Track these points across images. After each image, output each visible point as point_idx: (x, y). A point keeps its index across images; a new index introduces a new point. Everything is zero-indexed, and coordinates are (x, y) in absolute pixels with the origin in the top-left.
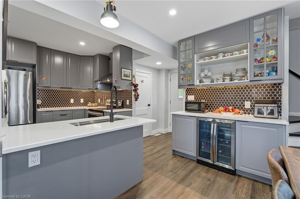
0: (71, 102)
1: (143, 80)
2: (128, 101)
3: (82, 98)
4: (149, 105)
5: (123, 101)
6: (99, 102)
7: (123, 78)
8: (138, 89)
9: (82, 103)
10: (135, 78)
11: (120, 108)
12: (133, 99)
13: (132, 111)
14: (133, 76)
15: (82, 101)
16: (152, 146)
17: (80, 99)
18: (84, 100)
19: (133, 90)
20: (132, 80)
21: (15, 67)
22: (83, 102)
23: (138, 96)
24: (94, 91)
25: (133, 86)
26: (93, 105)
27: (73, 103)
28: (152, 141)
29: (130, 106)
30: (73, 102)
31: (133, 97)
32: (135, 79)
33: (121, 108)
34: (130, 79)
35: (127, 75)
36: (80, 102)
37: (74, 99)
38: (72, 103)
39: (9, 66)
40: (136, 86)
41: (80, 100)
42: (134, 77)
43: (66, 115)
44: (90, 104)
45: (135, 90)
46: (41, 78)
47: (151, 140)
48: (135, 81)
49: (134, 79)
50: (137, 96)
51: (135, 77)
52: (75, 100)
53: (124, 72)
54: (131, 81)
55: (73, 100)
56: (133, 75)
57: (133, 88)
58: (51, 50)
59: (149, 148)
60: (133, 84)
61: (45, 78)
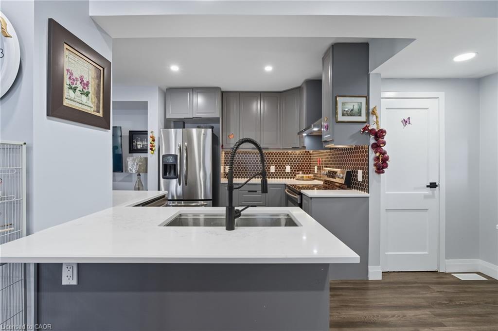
0: (271, 171)
1: (409, 118)
2: (360, 172)
3: (288, 164)
4: (433, 185)
5: (348, 173)
6: (316, 172)
7: (340, 118)
8: (384, 143)
9: (288, 173)
10: (378, 115)
11: (341, 187)
12: (372, 168)
13: (368, 197)
14: (371, 111)
15: (288, 169)
16: (427, 311)
17: (284, 166)
18: (291, 168)
19: (370, 147)
20: (368, 121)
21: (202, 125)
22: (289, 171)
23: (385, 160)
24: (310, 151)
25: (372, 137)
26: (305, 177)
27: (274, 173)
28: (437, 295)
29: (364, 186)
30: (274, 171)
31: (372, 162)
32: (377, 117)
33: (345, 189)
34: (363, 118)
35: (352, 110)
36: (284, 171)
37: (276, 166)
38: (272, 173)
39: (199, 125)
40: (379, 135)
41: (285, 168)
42: (374, 113)
43: (256, 191)
44: (300, 175)
45: (377, 147)
46: (229, 136)
47: (435, 288)
48: (377, 123)
49: (373, 118)
50: (382, 160)
51: (377, 112)
52: (277, 168)
53: (343, 104)
54: (364, 125)
55: (274, 167)
56: (371, 107)
57: (372, 141)
58: (240, 94)
59: (410, 313)
60: (372, 132)
61: (232, 136)
